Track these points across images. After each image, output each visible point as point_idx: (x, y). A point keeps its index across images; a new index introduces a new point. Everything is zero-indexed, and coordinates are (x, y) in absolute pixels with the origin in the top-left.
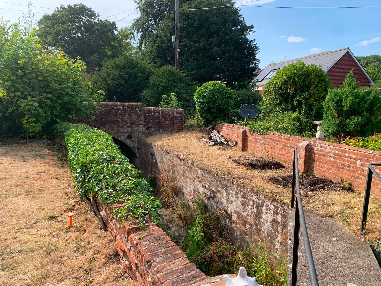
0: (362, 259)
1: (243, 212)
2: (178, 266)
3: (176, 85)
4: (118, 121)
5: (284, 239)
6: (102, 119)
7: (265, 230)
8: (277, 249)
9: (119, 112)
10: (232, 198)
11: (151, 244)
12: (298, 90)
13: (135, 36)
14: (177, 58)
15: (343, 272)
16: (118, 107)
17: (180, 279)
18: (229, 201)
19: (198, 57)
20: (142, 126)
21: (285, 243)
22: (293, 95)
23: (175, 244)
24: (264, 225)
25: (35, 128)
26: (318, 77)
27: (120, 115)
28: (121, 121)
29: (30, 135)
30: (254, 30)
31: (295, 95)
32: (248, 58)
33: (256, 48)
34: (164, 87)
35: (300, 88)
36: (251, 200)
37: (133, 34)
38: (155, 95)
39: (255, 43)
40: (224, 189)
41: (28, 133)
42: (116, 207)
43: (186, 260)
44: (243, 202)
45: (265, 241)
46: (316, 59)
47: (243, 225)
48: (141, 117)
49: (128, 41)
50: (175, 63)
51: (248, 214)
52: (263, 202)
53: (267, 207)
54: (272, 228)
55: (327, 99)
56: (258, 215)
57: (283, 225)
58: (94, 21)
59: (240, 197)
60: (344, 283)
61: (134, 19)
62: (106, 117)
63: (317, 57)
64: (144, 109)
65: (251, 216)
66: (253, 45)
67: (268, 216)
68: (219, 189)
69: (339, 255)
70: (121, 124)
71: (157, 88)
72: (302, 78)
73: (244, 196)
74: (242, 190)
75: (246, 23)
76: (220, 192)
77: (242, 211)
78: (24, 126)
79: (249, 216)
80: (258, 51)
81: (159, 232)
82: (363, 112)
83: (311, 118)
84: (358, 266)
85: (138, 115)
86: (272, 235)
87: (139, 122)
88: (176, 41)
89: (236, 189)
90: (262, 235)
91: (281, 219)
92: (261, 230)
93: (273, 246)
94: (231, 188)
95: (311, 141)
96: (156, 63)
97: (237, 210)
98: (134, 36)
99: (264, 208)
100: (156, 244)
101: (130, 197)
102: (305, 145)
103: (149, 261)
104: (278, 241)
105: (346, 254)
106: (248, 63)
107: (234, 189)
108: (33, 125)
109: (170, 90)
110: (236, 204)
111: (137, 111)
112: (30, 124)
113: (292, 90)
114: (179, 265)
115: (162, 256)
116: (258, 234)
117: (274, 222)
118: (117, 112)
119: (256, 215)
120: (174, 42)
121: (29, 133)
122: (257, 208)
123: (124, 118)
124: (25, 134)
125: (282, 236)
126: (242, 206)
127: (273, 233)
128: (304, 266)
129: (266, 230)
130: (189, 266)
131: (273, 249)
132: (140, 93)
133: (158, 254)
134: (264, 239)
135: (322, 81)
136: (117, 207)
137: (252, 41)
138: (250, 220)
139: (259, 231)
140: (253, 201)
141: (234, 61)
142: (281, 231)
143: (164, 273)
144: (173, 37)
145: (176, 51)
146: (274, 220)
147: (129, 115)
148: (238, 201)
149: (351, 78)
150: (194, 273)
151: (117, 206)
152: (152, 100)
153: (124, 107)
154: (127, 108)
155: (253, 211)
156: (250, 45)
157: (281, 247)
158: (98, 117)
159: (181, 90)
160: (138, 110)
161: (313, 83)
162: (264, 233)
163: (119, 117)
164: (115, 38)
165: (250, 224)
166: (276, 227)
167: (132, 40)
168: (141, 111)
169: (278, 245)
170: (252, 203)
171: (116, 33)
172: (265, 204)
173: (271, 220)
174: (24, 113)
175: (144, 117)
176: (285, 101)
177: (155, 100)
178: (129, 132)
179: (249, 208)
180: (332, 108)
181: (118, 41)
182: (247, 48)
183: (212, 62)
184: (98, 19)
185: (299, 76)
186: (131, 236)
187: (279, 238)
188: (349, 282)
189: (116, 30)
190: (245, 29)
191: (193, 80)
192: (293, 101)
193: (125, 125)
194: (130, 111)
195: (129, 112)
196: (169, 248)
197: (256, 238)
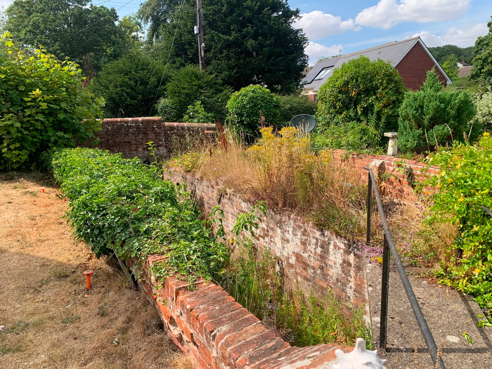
0: (461, 305)
1: (304, 253)
2: (252, 335)
3: (202, 91)
4: (129, 142)
5: (359, 285)
6: (108, 140)
7: (333, 275)
8: (349, 297)
9: (131, 130)
10: (289, 236)
11: (211, 308)
12: (363, 94)
13: (143, 27)
14: (203, 55)
15: (440, 322)
16: (129, 124)
17: (259, 353)
18: (285, 240)
19: (229, 54)
20: (162, 148)
21: (360, 289)
22: (356, 100)
23: (241, 306)
24: (332, 268)
25: (20, 157)
26: (387, 76)
27: (133, 134)
28: (133, 142)
29: (13, 166)
30: (300, 15)
31: (359, 100)
32: (294, 53)
33: (304, 40)
34: (187, 94)
35: (364, 91)
36: (314, 237)
37: (140, 25)
38: (176, 106)
39: (302, 34)
40: (277, 225)
41: (10, 163)
42: (154, 260)
43: (261, 326)
44: (303, 241)
45: (334, 288)
46: (380, 53)
47: (304, 269)
48: (160, 136)
49: (134, 34)
50: (201, 62)
51: (310, 255)
52: (329, 239)
53: (335, 246)
54: (343, 272)
55: (403, 105)
56: (323, 256)
57: (357, 267)
58: (84, 7)
59: (299, 234)
60: (443, 336)
61: (140, 4)
62: (113, 138)
63: (380, 50)
64: (164, 126)
65: (314, 258)
66: (301, 36)
67: (337, 257)
68: (271, 226)
69: (432, 301)
70: (134, 147)
71: (178, 96)
72: (366, 78)
73: (304, 233)
74: (301, 225)
75: (290, 7)
76: (272, 229)
77: (302, 251)
78: (4, 155)
79: (312, 258)
80: (306, 44)
81: (217, 290)
82: (449, 119)
83: (380, 129)
84: (457, 313)
85: (157, 133)
86: (343, 281)
87: (158, 143)
88: (199, 33)
89: (294, 224)
90: (330, 281)
91: (354, 260)
92: (328, 275)
93: (344, 294)
94: (286, 223)
95: (385, 159)
96: (174, 62)
97: (296, 251)
98: (141, 27)
99: (331, 247)
100: (217, 308)
101: (172, 246)
102: (378, 165)
103: (212, 331)
104: (351, 287)
105: (440, 299)
106: (294, 60)
107: (291, 224)
108: (17, 154)
109: (196, 99)
110: (295, 243)
111: (155, 128)
112: (12, 151)
113: (354, 95)
114: (254, 334)
115: (228, 323)
116: (325, 280)
117: (345, 263)
118: (128, 131)
119: (321, 256)
120: (197, 34)
121: (12, 164)
122: (322, 247)
123: (137, 138)
124: (7, 165)
125: (355, 280)
126: (302, 246)
127: (343, 277)
128: (391, 318)
129: (335, 274)
130: (266, 334)
131: (344, 297)
132: (155, 103)
133: (222, 320)
134: (333, 286)
135: (392, 80)
136: (156, 261)
137: (298, 30)
138: (313, 262)
139: (325, 276)
140: (317, 239)
141: (276, 58)
142: (354, 275)
143: (236, 345)
144: (195, 27)
145: (200, 46)
146: (344, 262)
147: (144, 133)
148: (297, 239)
149: (434, 77)
150: (275, 343)
151: (156, 259)
152: (172, 112)
153: (136, 123)
154: (141, 125)
155: (317, 251)
156: (297, 36)
157: (355, 294)
158: (103, 138)
159: (209, 98)
160: (157, 127)
161: (381, 84)
162: (332, 278)
163: (131, 138)
164: (115, 31)
165: (313, 268)
166: (347, 270)
167: (138, 33)
168: (161, 128)
169: (350, 292)
170: (315, 241)
171: (117, 23)
172: (332, 242)
173: (341, 262)
174: (3, 137)
175: (165, 136)
176: (346, 108)
177: (176, 112)
178: (145, 157)
179: (311, 248)
180: (411, 116)
181: (120, 35)
182: (291, 41)
183: (248, 59)
184: (92, 5)
185: (363, 75)
186: (180, 298)
187: (352, 284)
188: (449, 335)
189: (117, 20)
190: (289, 14)
191: (224, 84)
192: (356, 108)
193: (140, 147)
194: (146, 128)
195: (145, 130)
196: (234, 312)
197: (322, 284)
